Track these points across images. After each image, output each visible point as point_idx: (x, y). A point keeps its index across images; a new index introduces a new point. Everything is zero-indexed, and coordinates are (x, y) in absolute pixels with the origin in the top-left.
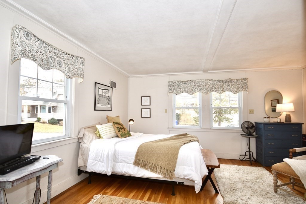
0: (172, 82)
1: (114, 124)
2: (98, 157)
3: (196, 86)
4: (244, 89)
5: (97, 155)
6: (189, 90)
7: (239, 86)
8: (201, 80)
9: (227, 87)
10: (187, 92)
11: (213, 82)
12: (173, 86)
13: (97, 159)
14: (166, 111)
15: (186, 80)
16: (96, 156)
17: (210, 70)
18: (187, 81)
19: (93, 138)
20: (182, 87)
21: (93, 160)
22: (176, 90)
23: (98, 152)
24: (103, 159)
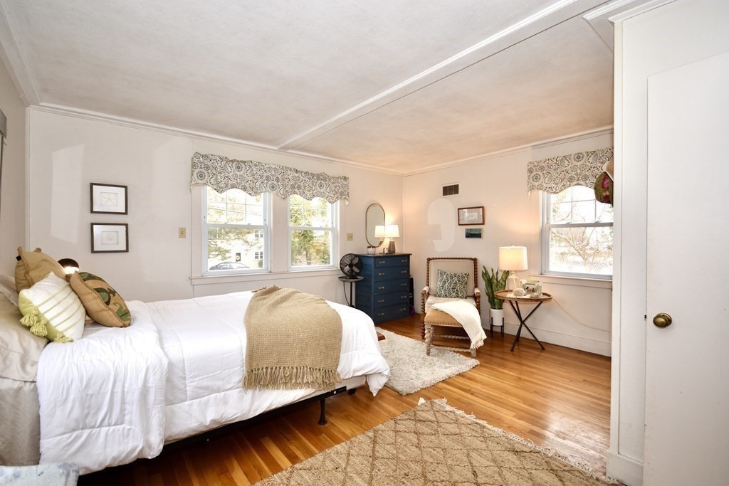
0: (205, 157)
1: (85, 280)
2: (92, 412)
3: (264, 177)
4: (343, 197)
5: (89, 407)
6: (247, 185)
7: (336, 189)
8: (273, 167)
9: (319, 189)
10: (244, 189)
11: (297, 175)
12: (207, 168)
13: (87, 421)
14: (182, 233)
15: (239, 160)
16: (86, 411)
17: (292, 148)
18: (244, 162)
19: (25, 344)
20: (230, 175)
21: (74, 430)
22: (216, 179)
23: (90, 392)
24: (122, 410)
